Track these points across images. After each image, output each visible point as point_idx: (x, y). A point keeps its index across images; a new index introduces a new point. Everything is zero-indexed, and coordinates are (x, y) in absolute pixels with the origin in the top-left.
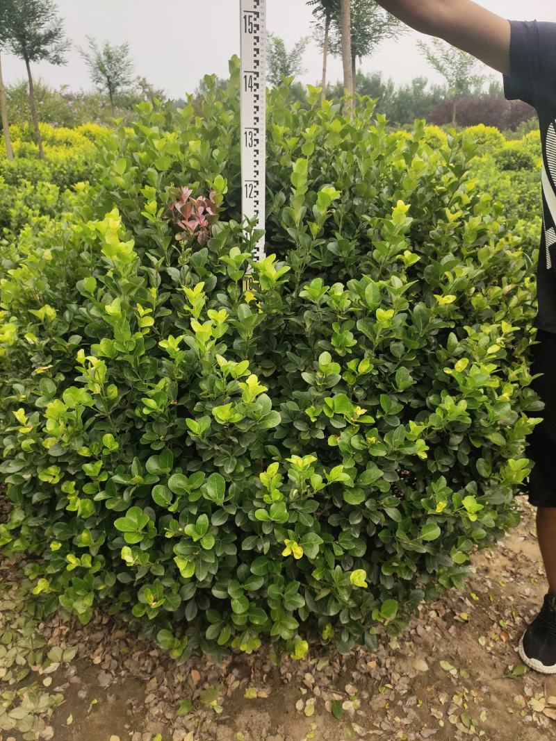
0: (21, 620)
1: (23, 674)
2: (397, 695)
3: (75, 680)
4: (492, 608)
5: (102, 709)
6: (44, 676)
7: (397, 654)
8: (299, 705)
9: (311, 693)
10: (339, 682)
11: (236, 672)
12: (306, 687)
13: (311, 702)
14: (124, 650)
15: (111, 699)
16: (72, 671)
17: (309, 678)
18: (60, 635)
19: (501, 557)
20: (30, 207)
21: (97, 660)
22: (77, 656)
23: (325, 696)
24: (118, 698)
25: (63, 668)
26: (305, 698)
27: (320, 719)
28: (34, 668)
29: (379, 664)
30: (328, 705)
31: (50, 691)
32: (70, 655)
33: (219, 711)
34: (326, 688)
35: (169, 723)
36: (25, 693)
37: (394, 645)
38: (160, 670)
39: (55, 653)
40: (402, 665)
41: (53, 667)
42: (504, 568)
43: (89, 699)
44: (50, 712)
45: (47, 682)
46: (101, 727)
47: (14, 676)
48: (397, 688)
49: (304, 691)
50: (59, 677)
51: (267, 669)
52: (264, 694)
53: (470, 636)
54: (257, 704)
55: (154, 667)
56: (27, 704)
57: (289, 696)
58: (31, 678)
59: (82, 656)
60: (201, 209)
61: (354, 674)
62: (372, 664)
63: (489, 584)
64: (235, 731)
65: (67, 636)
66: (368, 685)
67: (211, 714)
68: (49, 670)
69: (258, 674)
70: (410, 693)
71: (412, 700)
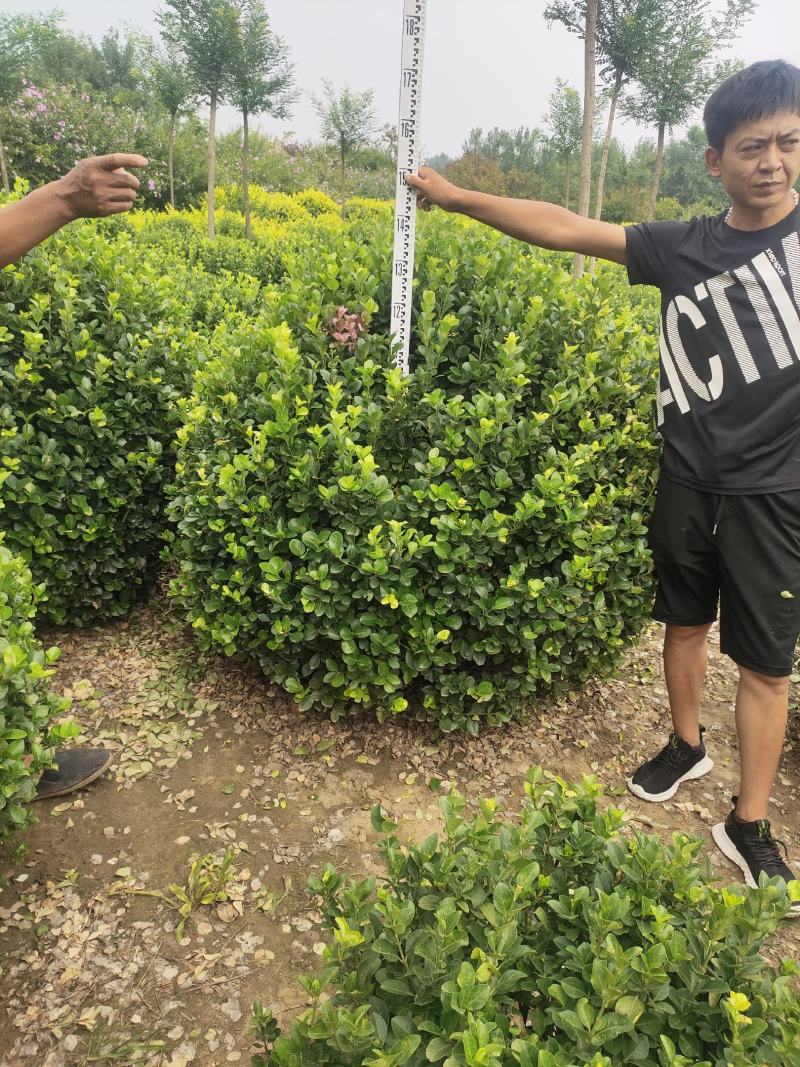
0: (175, 678)
1: (173, 714)
2: (493, 785)
3: (214, 725)
4: (619, 747)
5: (233, 747)
6: (189, 719)
7: (505, 758)
8: (402, 776)
9: (415, 769)
10: (443, 768)
11: (352, 743)
12: (412, 765)
13: (414, 775)
14: (259, 711)
15: (242, 742)
16: (213, 718)
17: (416, 760)
18: (206, 693)
19: (652, 711)
20: (227, 300)
21: (235, 715)
22: (218, 709)
23: (428, 774)
24: (247, 742)
25: (205, 714)
26: (409, 772)
27: (417, 789)
28: (182, 712)
29: (485, 761)
30: (427, 781)
31: (193, 728)
32: (212, 707)
33: (331, 765)
34: (430, 769)
35: (287, 765)
36: (174, 726)
37: (504, 751)
38: (286, 730)
39: (201, 703)
40: (508, 767)
41: (198, 714)
42: (650, 720)
43: (223, 739)
44: (191, 741)
45: (191, 723)
46: (231, 759)
47: (164, 714)
48: (495, 780)
49: (409, 767)
50: (202, 721)
51: (380, 746)
52: (373, 762)
53: (582, 759)
54: (366, 767)
55: (282, 728)
56: (175, 734)
57: (394, 767)
58: (177, 717)
59: (222, 709)
60: (353, 324)
61: (459, 765)
62: (479, 761)
63: (624, 727)
64: (342, 779)
65: (211, 695)
66: (472, 773)
67: (324, 766)
68: (193, 715)
69: (372, 748)
70: (506, 786)
71: (507, 791)
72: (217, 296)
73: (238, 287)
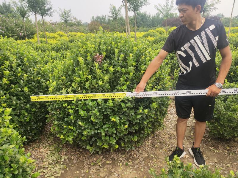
0: (55, 152)
1: (56, 162)
2: (140, 161)
3: (68, 162)
4: (164, 145)
5: (75, 167)
6: (61, 162)
7: (141, 154)
8: (118, 164)
9: (121, 161)
10: (127, 159)
11: (104, 158)
13: (121, 163)
14: (79, 156)
15: (76, 165)
16: (67, 160)
17: (121, 159)
18: (64, 154)
19: (168, 135)
21: (73, 158)
22: (68, 157)
23: (124, 162)
24: (78, 165)
25: (65, 160)
26: (120, 163)
27: (123, 166)
28: (58, 161)
29: (137, 156)
30: (125, 164)
31: (63, 164)
32: (66, 157)
33: (100, 166)
35: (89, 168)
36: (57, 165)
37: (140, 152)
38: (87, 159)
39: (63, 157)
40: (142, 156)
41: (63, 160)
42: (168, 137)
43: (71, 165)
44: (63, 168)
46: (74, 170)
47: (54, 162)
49: (119, 161)
50: (64, 162)
51: (111, 157)
52: (111, 162)
53: (158, 150)
54: (109, 164)
55: (86, 159)
56: (58, 167)
57: (116, 162)
58: (58, 162)
61: (131, 158)
62: (135, 156)
63: (164, 140)
64: (104, 169)
65: (65, 154)
66: (134, 159)
68: (62, 161)
69: (109, 159)
70: (143, 160)
71: (144, 162)
72: (46, 57)
73: (50, 54)
